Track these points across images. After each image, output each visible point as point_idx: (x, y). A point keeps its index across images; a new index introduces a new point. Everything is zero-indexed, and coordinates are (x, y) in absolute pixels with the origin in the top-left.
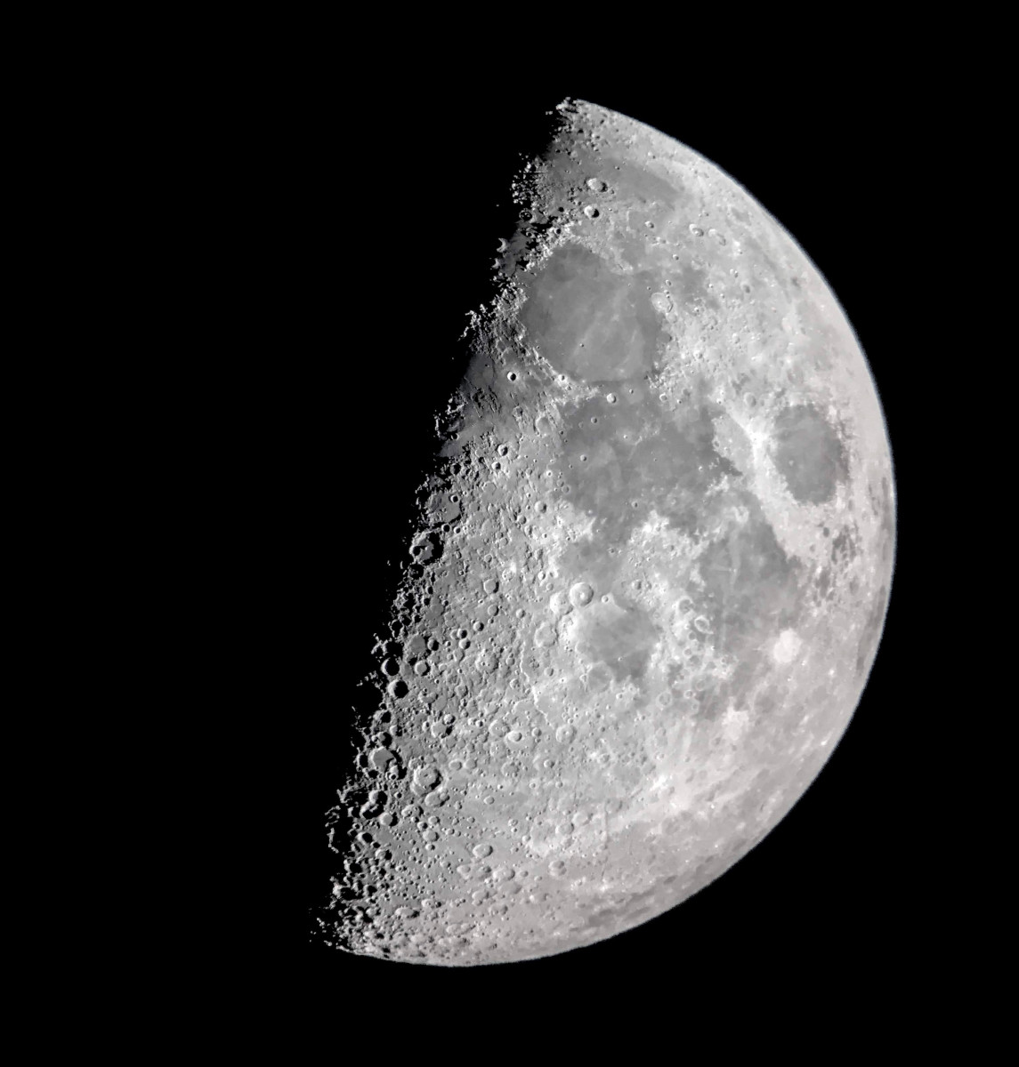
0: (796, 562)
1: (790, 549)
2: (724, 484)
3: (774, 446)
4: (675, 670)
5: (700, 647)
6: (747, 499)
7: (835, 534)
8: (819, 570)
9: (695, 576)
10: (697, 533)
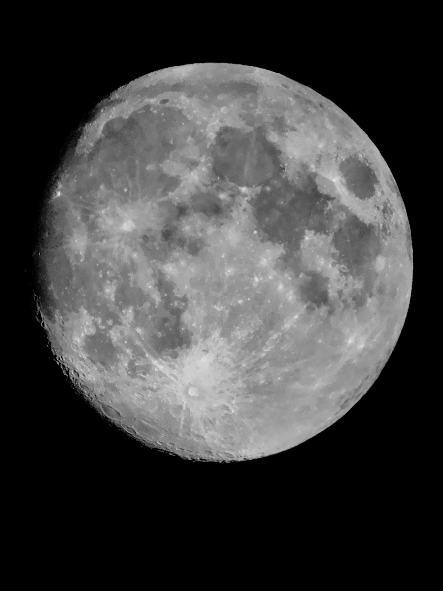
0: (371, 226)
1: (367, 222)
2: (330, 205)
3: (344, 181)
4: (340, 293)
5: (347, 279)
6: (342, 208)
7: (382, 207)
8: (381, 225)
9: (334, 250)
10: (327, 231)
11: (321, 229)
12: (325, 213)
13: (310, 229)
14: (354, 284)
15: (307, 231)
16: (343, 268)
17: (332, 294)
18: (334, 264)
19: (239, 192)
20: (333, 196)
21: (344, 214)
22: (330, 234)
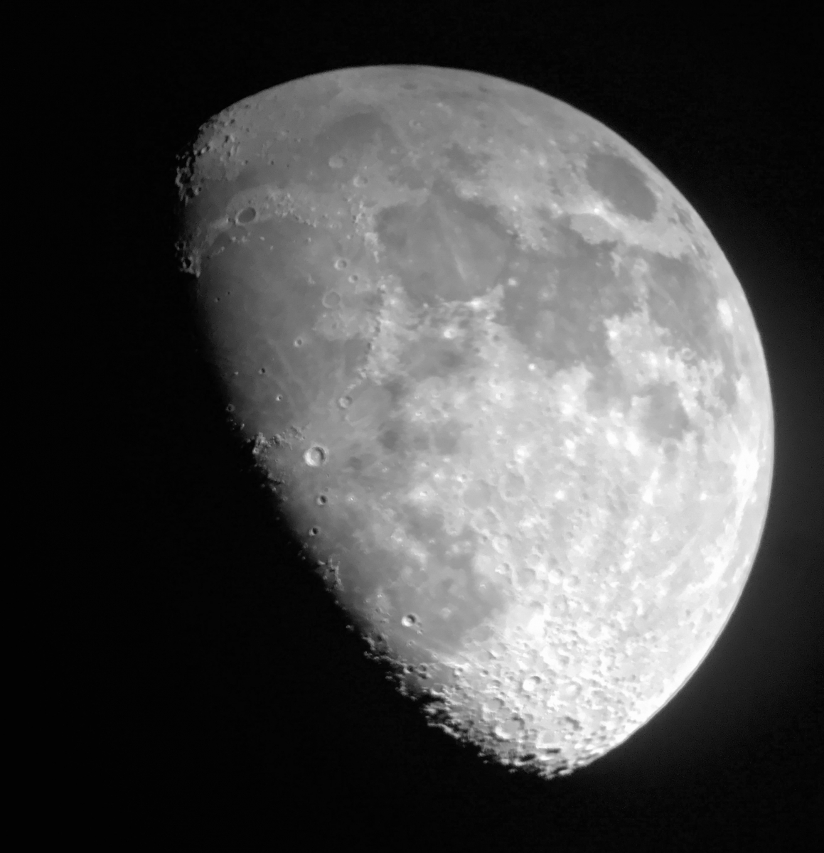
5: (699, 368)
6: (635, 252)
7: (676, 216)
8: (694, 247)
11: (625, 307)
12: (617, 274)
13: (610, 316)
14: (712, 371)
15: (607, 322)
16: (687, 354)
17: (690, 406)
18: (672, 356)
19: (471, 313)
20: (611, 239)
21: (642, 261)
22: (642, 307)
